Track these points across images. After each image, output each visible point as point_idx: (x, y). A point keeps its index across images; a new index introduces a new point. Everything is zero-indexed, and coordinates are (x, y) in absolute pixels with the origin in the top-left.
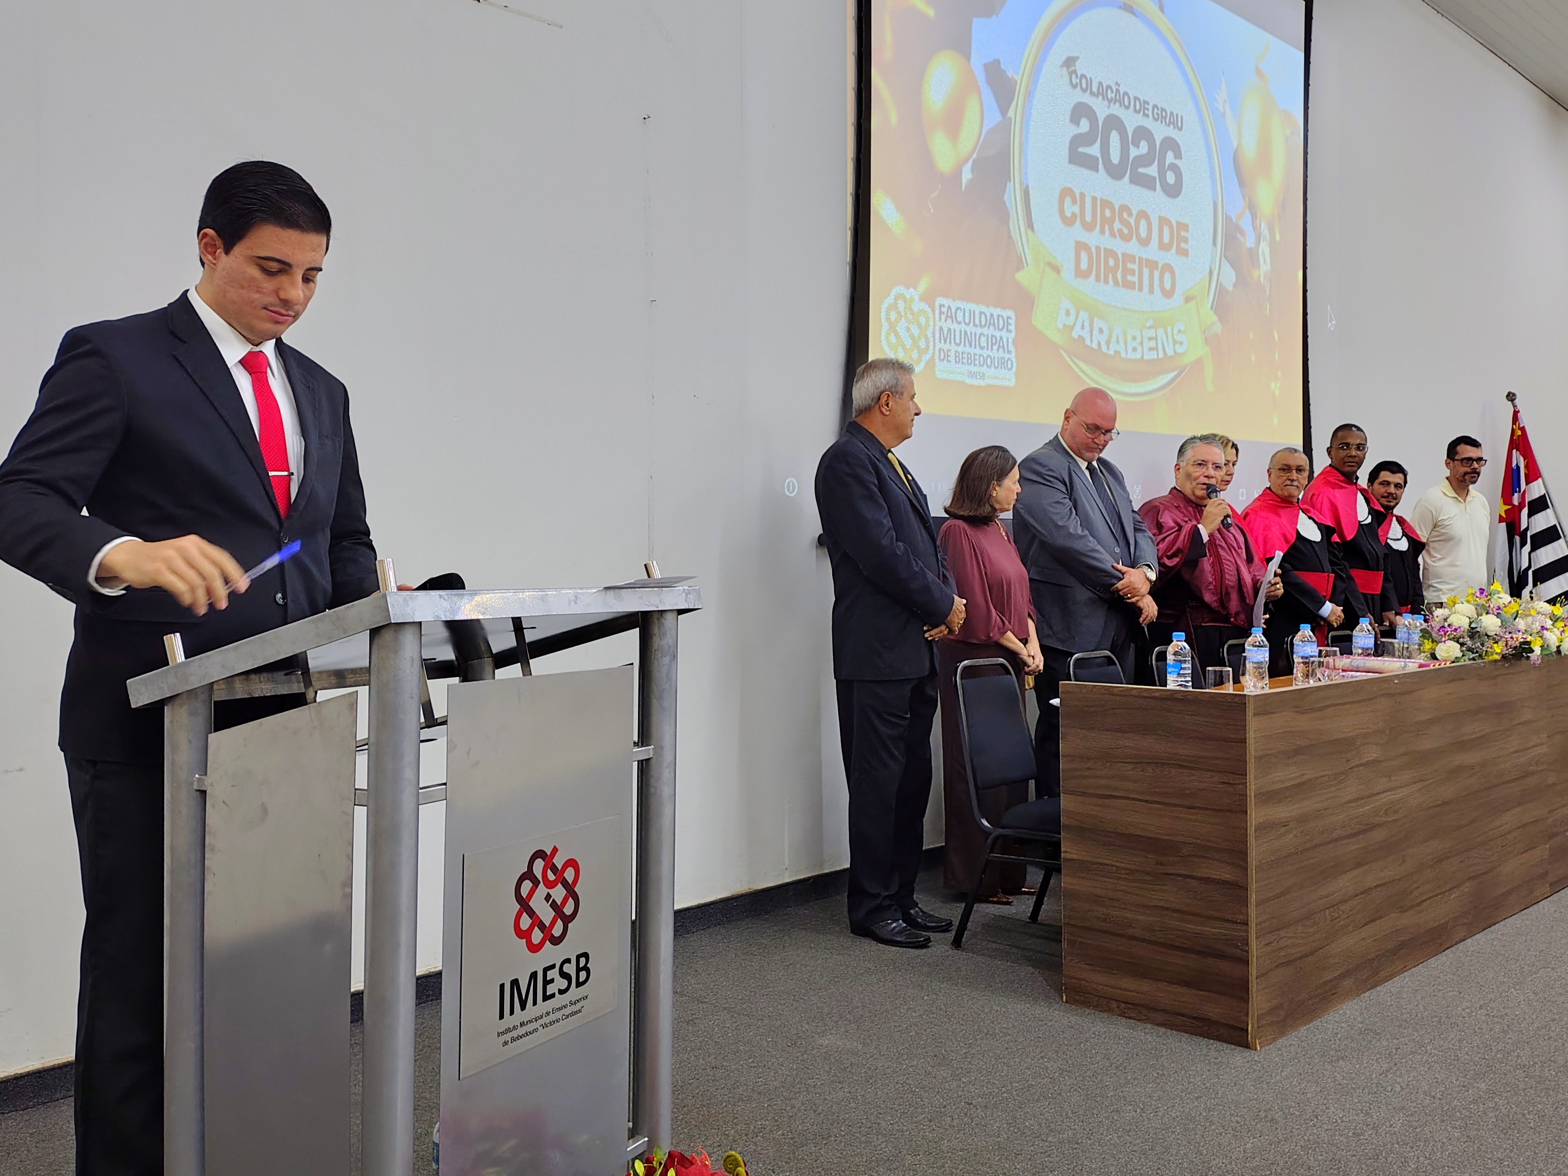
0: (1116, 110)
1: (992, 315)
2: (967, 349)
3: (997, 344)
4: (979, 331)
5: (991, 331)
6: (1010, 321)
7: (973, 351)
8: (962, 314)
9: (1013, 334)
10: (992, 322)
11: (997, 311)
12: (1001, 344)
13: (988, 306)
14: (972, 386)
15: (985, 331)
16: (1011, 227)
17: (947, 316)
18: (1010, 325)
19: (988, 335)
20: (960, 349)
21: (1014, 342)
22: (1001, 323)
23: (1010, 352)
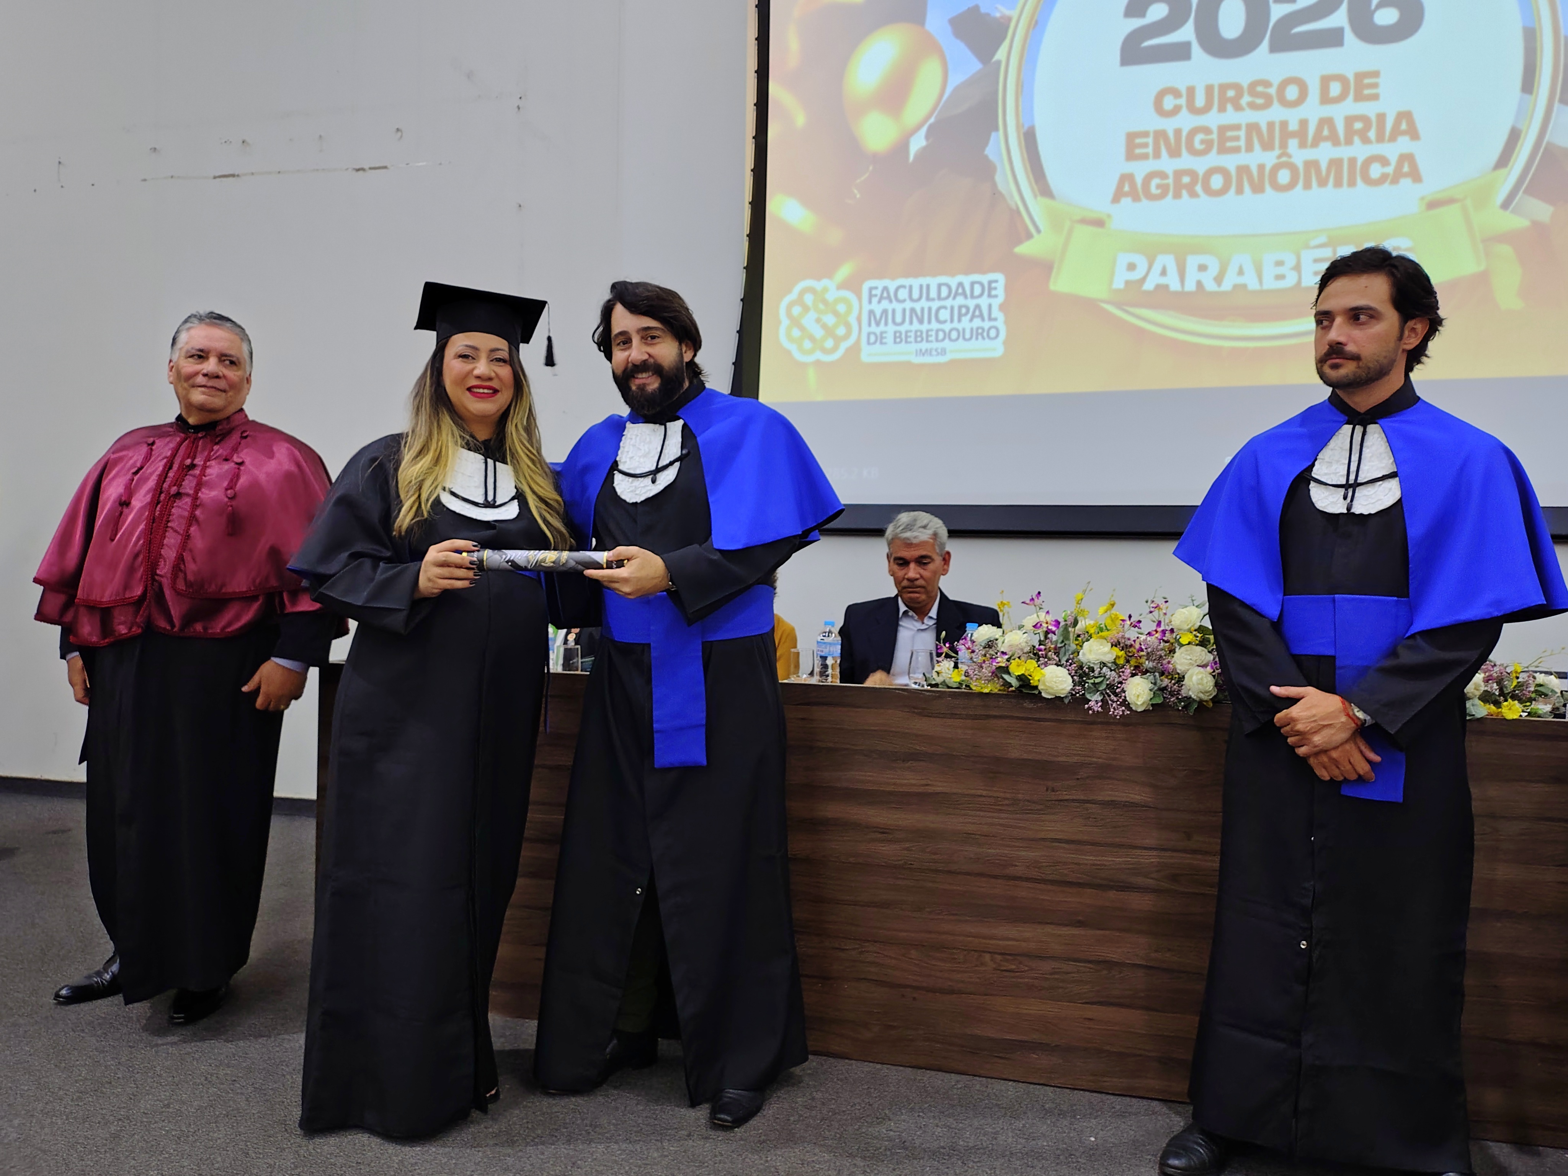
1: (960, 285)
2: (916, 326)
3: (969, 316)
4: (935, 305)
5: (960, 300)
6: (993, 285)
7: (924, 327)
8: (907, 290)
9: (1001, 299)
10: (960, 291)
11: (966, 280)
12: (977, 313)
13: (953, 275)
14: (922, 366)
15: (949, 303)
16: (998, 178)
17: (881, 298)
18: (995, 288)
19: (952, 308)
20: (903, 329)
21: (1002, 307)
22: (977, 290)
23: (995, 319)
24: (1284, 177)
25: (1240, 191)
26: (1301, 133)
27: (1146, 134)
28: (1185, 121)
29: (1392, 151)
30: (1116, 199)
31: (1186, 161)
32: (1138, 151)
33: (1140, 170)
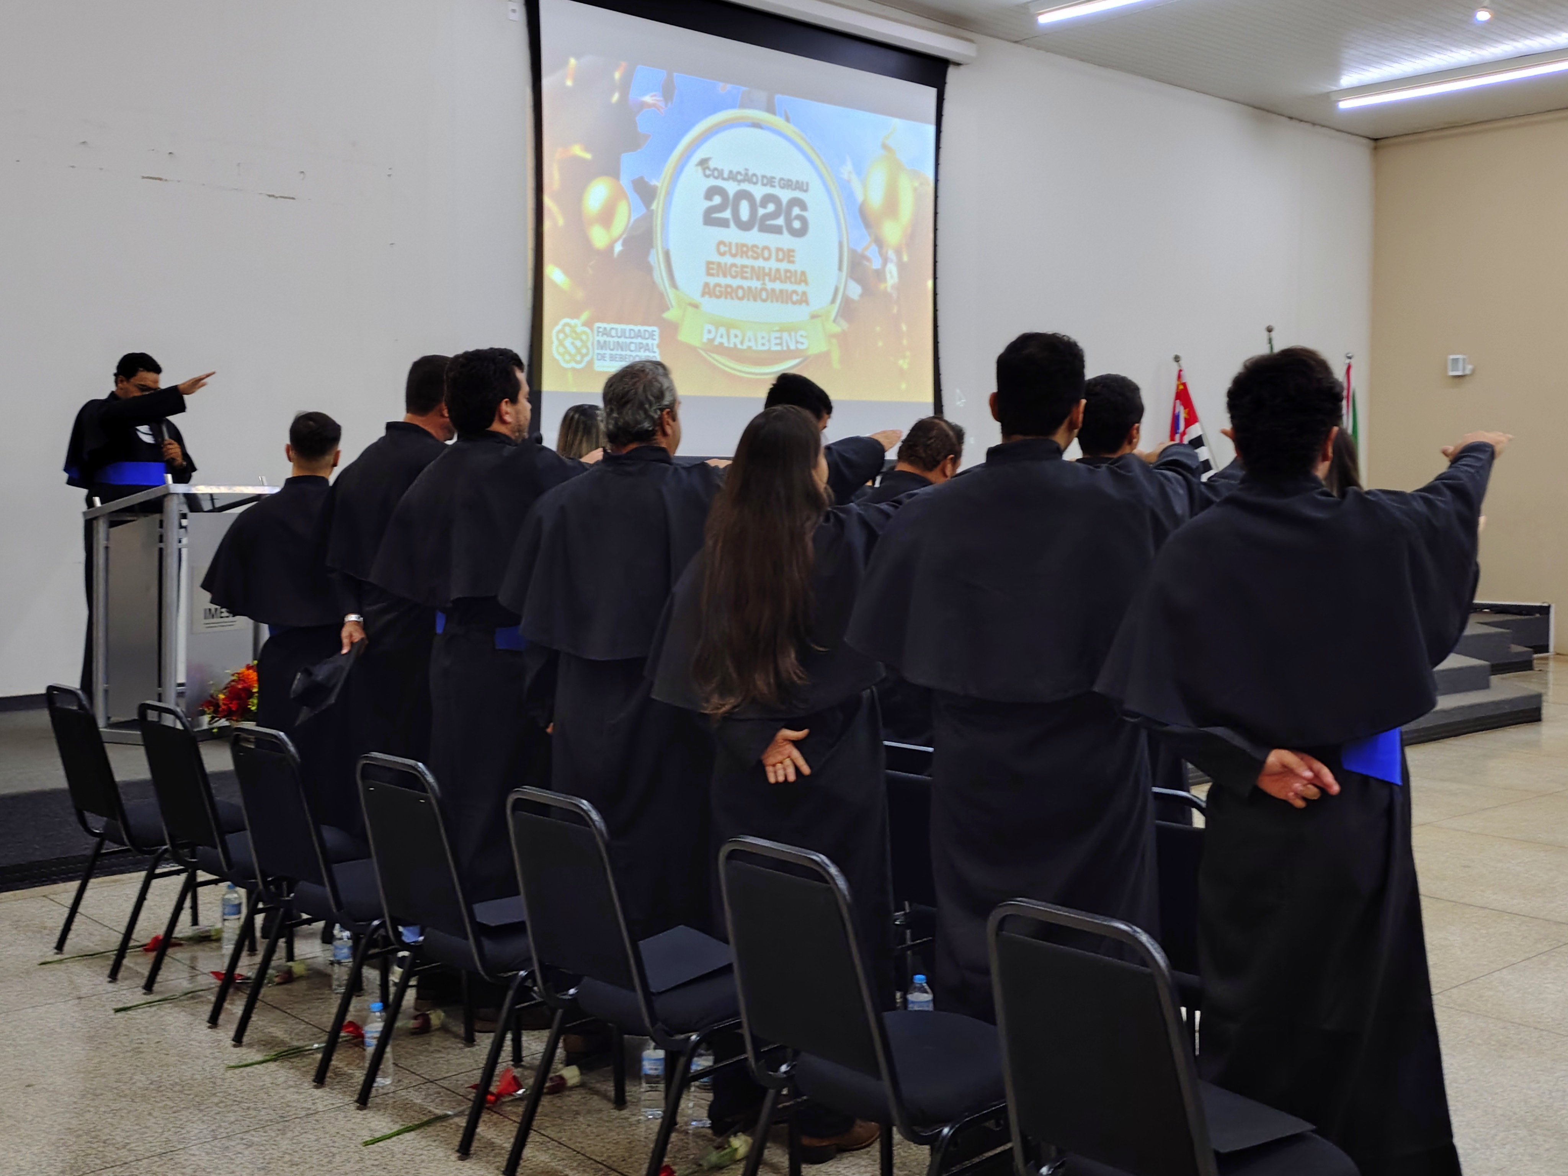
0: (745, 186)
1: (639, 331)
2: (620, 352)
3: (643, 348)
4: (627, 341)
5: (639, 340)
6: (654, 333)
7: (623, 353)
8: (615, 331)
9: (657, 340)
10: (638, 334)
11: (642, 328)
12: (646, 347)
13: (636, 325)
15: (634, 340)
16: (653, 275)
17: (603, 334)
18: (654, 335)
19: (635, 343)
20: (614, 353)
21: (658, 346)
22: (647, 336)
23: (654, 352)
24: (764, 295)
25: (748, 300)
26: (769, 275)
27: (712, 263)
28: (728, 260)
29: (800, 288)
30: (703, 295)
31: (728, 281)
32: (711, 271)
33: (712, 281)
